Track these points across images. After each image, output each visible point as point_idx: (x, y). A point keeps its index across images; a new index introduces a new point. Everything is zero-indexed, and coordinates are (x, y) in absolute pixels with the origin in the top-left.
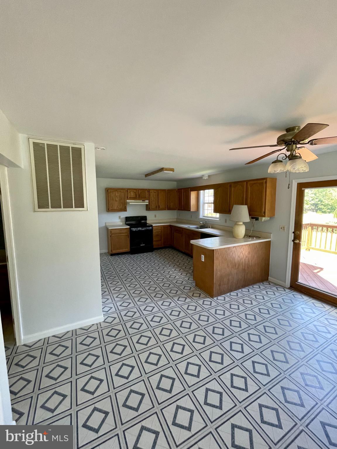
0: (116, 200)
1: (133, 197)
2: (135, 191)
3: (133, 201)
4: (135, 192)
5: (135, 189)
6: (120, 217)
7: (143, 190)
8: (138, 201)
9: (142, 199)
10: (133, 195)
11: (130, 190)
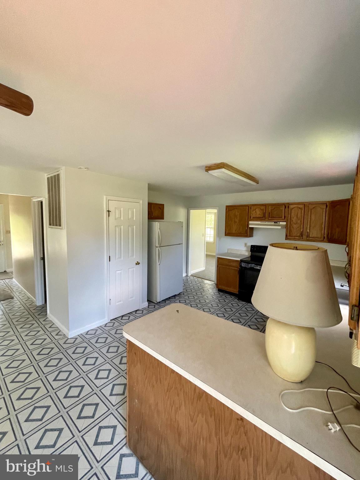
0: (235, 221)
1: (260, 216)
2: (263, 208)
3: (259, 222)
4: (263, 210)
5: (263, 205)
6: (246, 244)
7: (277, 206)
8: (267, 223)
9: (273, 221)
10: (259, 214)
11: (255, 207)
